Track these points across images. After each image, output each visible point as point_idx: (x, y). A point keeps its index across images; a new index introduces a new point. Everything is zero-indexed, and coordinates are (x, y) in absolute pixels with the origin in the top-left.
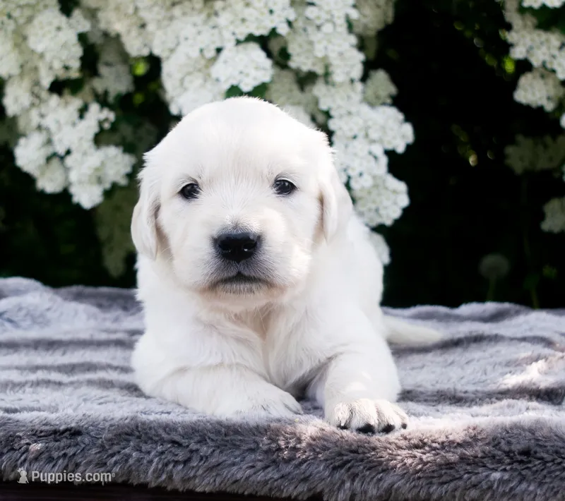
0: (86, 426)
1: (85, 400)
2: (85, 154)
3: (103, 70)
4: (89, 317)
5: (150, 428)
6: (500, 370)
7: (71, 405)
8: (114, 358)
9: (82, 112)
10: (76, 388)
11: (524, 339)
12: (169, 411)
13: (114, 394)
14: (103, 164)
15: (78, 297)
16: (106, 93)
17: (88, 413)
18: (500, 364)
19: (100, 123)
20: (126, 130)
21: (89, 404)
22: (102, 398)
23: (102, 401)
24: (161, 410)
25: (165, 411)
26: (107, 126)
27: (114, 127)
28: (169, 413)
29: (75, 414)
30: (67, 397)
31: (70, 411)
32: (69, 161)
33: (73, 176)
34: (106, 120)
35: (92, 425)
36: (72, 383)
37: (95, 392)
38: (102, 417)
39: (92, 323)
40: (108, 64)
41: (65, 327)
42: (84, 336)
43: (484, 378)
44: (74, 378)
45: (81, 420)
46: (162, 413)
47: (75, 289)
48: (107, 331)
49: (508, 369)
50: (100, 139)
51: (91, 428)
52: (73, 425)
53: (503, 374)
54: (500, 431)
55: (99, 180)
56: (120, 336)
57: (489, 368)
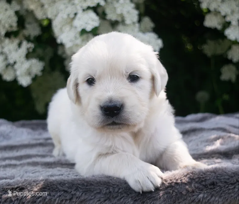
0: (26, 185)
1: (26, 172)
2: (22, 63)
3: (27, 26)
4: (29, 133)
5: (54, 185)
6: (204, 144)
7: (19, 176)
8: (39, 151)
9: (20, 45)
10: (22, 167)
11: (214, 129)
12: (62, 174)
13: (39, 168)
14: (31, 66)
15: (23, 126)
16: (29, 36)
17: (26, 179)
18: (203, 141)
19: (28, 49)
20: (40, 51)
21: (28, 174)
22: (33, 170)
23: (33, 172)
24: (59, 174)
25: (61, 174)
26: (31, 50)
27: (34, 50)
28: (62, 175)
29: (21, 180)
30: (18, 172)
31: (19, 178)
32: (16, 66)
33: (18, 73)
34: (30, 48)
35: (29, 184)
36: (21, 164)
37: (31, 168)
38: (33, 180)
39: (30, 137)
40: (29, 23)
41: (18, 139)
42: (26, 142)
43: (197, 147)
44: (22, 162)
45: (23, 182)
46: (60, 175)
47: (22, 122)
48: (36, 139)
49: (207, 144)
50: (28, 56)
51: (28, 185)
52: (20, 185)
53: (205, 146)
54: (201, 174)
55: (29, 74)
56: (41, 141)
57: (199, 143)
